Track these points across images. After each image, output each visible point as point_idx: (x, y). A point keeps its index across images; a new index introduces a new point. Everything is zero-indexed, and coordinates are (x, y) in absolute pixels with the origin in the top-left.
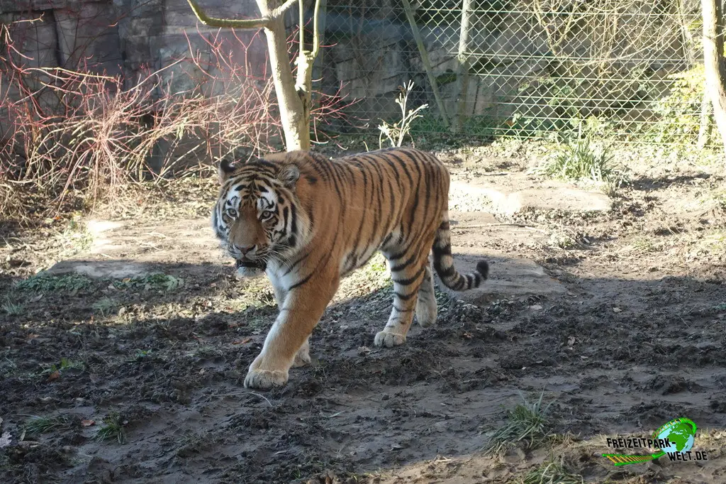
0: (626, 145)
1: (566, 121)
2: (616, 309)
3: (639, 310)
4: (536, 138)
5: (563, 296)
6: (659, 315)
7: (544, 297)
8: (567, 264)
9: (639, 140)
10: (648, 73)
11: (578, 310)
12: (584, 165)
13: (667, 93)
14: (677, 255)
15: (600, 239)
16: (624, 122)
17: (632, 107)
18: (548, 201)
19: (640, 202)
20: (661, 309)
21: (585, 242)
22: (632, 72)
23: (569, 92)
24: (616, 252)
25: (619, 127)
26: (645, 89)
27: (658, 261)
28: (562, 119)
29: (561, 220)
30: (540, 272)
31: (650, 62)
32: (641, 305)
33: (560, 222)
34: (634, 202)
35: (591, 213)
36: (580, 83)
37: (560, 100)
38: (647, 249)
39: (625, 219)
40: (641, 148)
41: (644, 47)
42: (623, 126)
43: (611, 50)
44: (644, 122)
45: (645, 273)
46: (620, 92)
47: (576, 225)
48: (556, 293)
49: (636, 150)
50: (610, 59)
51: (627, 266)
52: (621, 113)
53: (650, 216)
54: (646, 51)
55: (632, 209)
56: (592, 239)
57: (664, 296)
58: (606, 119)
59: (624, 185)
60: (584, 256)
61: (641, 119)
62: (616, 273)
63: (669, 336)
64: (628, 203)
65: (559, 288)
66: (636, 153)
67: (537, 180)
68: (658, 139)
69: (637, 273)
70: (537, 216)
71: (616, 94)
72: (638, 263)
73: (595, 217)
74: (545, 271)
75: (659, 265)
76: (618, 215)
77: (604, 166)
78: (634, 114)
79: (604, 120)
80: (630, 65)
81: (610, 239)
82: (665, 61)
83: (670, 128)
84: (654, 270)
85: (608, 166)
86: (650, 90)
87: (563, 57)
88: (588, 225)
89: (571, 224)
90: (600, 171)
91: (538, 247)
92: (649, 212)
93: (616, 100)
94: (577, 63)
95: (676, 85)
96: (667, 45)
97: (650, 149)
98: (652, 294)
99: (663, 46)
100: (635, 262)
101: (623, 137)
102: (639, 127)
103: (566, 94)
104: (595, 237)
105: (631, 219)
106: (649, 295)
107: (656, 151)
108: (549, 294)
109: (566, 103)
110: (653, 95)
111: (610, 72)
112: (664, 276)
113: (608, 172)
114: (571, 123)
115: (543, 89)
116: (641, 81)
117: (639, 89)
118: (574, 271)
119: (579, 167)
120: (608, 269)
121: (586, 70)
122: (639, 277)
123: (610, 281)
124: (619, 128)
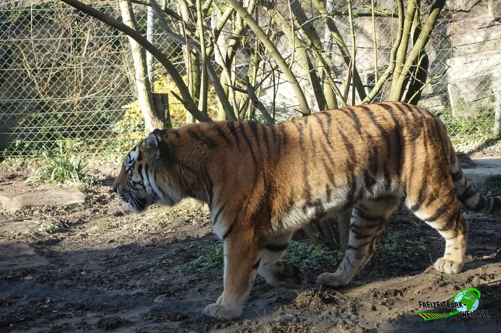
0: (97, 155)
1: (53, 142)
2: (83, 273)
3: (99, 271)
4: (33, 156)
5: (47, 267)
6: (111, 273)
7: (33, 270)
8: (52, 244)
9: (105, 151)
10: (107, 106)
11: (57, 277)
12: (66, 172)
13: (121, 118)
14: (128, 229)
15: (77, 223)
16: (94, 140)
17: (98, 129)
18: (41, 200)
19: (105, 194)
20: (114, 269)
21: (65, 227)
22: (95, 106)
23: (54, 122)
24: (86, 232)
25: (90, 143)
26: (105, 117)
27: (114, 234)
28: (50, 141)
29: (50, 213)
30: (31, 252)
31: (108, 98)
32: (101, 268)
33: (50, 214)
34: (102, 194)
35: (71, 205)
36: (61, 115)
37: (48, 129)
38: (108, 227)
39: (95, 207)
40: (107, 156)
41: (102, 88)
42: (93, 143)
43: (81, 91)
44: (107, 139)
45: (106, 244)
46: (88, 120)
47: (61, 215)
48: (42, 266)
49: (104, 158)
50: (81, 98)
51: (93, 241)
52: (91, 134)
53: (112, 203)
54: (104, 91)
55: (99, 200)
56: (71, 224)
57: (116, 260)
58: (81, 139)
59: (95, 183)
60: (65, 237)
61: (104, 137)
62: (86, 247)
63: (116, 288)
64: (97, 196)
65: (44, 262)
66: (104, 160)
67: (34, 185)
68: (118, 150)
69: (100, 245)
70: (33, 212)
71: (86, 121)
72: (102, 238)
73: (74, 208)
74: (35, 251)
75: (115, 238)
76: (90, 205)
77: (80, 172)
78: (100, 134)
79: (79, 140)
80: (94, 101)
81: (84, 223)
82: (117, 97)
83: (125, 141)
84: (112, 241)
85: (83, 171)
86: (109, 117)
87: (48, 98)
88: (69, 214)
89: (57, 214)
90: (77, 175)
91: (31, 234)
92: (111, 201)
93: (86, 125)
94: (58, 102)
95: (127, 112)
96: (118, 86)
97: (113, 156)
98: (109, 259)
99: (116, 86)
100: (99, 238)
101: (93, 151)
102: (104, 143)
103: (52, 124)
104: (73, 222)
105: (99, 207)
106: (106, 260)
107: (117, 158)
108: (37, 267)
109: (52, 130)
110: (112, 121)
111: (81, 107)
112: (118, 245)
113: (84, 176)
114: (57, 144)
115: (35, 122)
116: (103, 111)
117: (102, 117)
118: (57, 248)
119: (63, 174)
120: (81, 244)
121: (64, 107)
122: (102, 248)
123: (81, 253)
124: (90, 145)
